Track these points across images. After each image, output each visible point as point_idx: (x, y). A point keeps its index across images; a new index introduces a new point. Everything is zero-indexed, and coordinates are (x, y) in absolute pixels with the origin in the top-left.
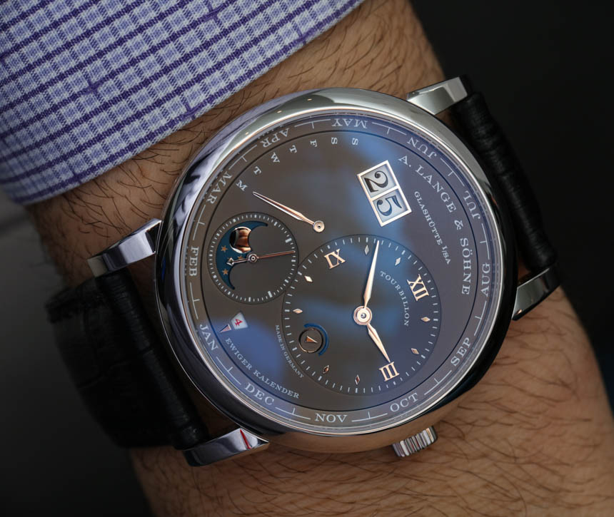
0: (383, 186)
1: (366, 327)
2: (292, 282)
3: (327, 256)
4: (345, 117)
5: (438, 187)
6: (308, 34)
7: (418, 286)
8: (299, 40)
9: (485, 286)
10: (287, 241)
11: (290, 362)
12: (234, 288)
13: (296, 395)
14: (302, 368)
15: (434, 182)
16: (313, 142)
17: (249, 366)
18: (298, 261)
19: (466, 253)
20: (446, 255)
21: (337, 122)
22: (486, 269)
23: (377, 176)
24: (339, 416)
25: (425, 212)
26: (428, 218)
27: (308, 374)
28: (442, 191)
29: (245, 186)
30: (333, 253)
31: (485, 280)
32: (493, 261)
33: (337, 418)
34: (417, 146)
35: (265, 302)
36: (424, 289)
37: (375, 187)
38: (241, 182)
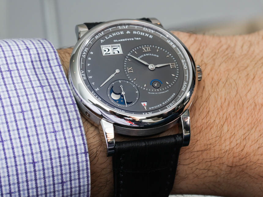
0: (109, 50)
1: (156, 67)
2: (134, 85)
3: (129, 72)
4: (82, 53)
5: (114, 34)
6: (58, 63)
7: (146, 49)
8: (60, 66)
9: (151, 31)
10: (120, 82)
11: (162, 93)
12: (132, 102)
13: (174, 94)
14: (165, 90)
15: (112, 35)
16: (88, 65)
17: (161, 105)
18: (128, 81)
19: (138, 33)
20: (137, 39)
21: (83, 56)
22: (145, 29)
23: (105, 51)
24: (184, 84)
25: (121, 40)
26: (124, 40)
27: (167, 89)
28: (116, 34)
29: (98, 88)
30: (128, 70)
31: (149, 30)
32: (143, 26)
33: (185, 85)
34: (98, 36)
35: (139, 94)
36: (147, 48)
37: (109, 52)
38: (96, 89)
